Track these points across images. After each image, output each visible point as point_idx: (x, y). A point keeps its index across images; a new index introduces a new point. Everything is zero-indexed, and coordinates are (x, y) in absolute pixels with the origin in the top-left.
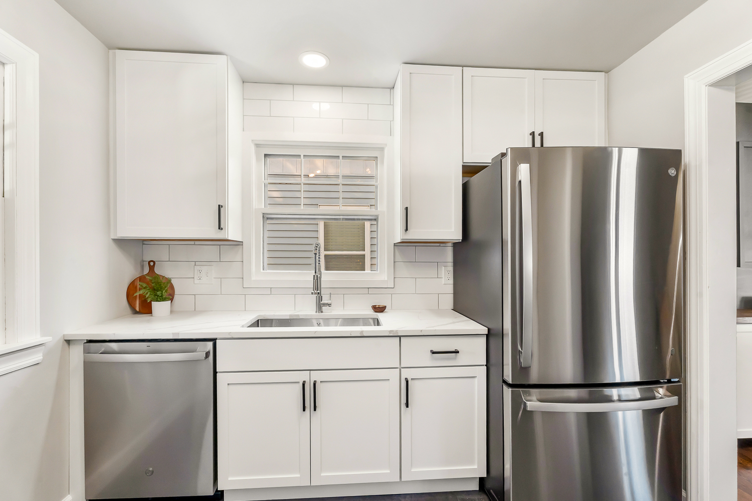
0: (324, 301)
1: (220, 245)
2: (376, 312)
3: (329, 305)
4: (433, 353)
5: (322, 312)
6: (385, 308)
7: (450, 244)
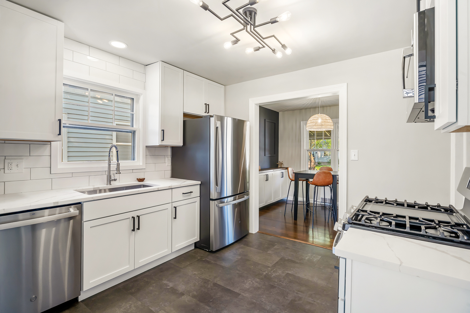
0: (113, 178)
1: (30, 144)
2: (139, 181)
3: (115, 180)
4: (183, 193)
5: (111, 185)
6: (144, 179)
7: (169, 147)
